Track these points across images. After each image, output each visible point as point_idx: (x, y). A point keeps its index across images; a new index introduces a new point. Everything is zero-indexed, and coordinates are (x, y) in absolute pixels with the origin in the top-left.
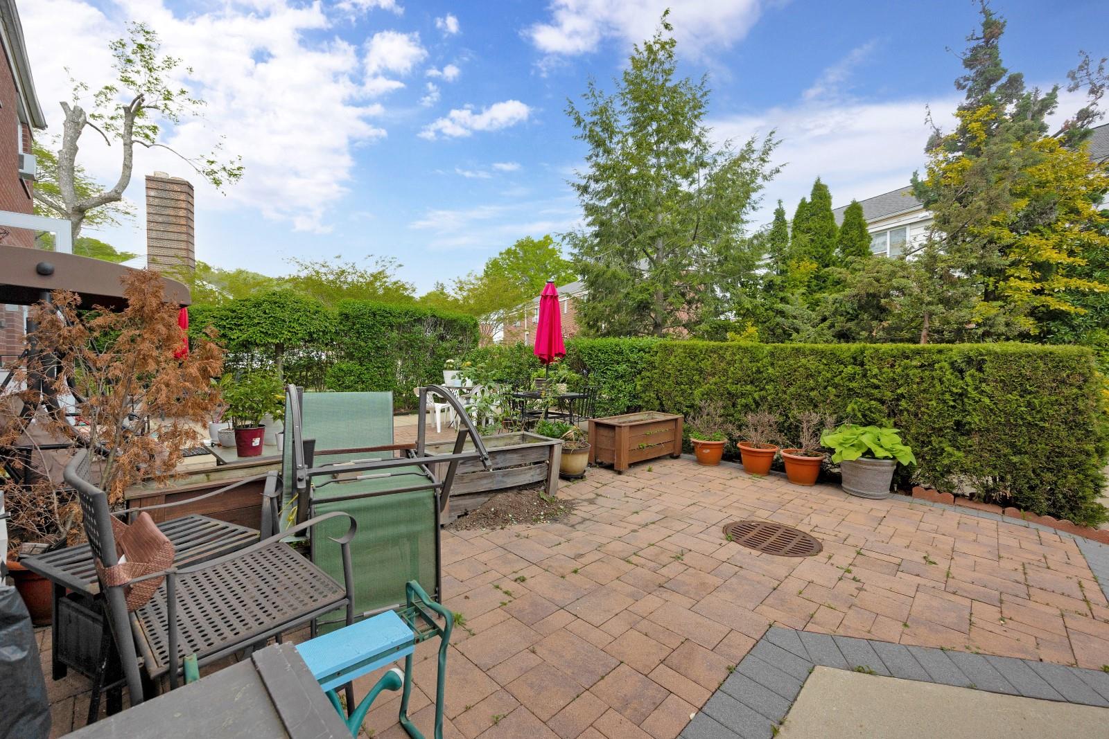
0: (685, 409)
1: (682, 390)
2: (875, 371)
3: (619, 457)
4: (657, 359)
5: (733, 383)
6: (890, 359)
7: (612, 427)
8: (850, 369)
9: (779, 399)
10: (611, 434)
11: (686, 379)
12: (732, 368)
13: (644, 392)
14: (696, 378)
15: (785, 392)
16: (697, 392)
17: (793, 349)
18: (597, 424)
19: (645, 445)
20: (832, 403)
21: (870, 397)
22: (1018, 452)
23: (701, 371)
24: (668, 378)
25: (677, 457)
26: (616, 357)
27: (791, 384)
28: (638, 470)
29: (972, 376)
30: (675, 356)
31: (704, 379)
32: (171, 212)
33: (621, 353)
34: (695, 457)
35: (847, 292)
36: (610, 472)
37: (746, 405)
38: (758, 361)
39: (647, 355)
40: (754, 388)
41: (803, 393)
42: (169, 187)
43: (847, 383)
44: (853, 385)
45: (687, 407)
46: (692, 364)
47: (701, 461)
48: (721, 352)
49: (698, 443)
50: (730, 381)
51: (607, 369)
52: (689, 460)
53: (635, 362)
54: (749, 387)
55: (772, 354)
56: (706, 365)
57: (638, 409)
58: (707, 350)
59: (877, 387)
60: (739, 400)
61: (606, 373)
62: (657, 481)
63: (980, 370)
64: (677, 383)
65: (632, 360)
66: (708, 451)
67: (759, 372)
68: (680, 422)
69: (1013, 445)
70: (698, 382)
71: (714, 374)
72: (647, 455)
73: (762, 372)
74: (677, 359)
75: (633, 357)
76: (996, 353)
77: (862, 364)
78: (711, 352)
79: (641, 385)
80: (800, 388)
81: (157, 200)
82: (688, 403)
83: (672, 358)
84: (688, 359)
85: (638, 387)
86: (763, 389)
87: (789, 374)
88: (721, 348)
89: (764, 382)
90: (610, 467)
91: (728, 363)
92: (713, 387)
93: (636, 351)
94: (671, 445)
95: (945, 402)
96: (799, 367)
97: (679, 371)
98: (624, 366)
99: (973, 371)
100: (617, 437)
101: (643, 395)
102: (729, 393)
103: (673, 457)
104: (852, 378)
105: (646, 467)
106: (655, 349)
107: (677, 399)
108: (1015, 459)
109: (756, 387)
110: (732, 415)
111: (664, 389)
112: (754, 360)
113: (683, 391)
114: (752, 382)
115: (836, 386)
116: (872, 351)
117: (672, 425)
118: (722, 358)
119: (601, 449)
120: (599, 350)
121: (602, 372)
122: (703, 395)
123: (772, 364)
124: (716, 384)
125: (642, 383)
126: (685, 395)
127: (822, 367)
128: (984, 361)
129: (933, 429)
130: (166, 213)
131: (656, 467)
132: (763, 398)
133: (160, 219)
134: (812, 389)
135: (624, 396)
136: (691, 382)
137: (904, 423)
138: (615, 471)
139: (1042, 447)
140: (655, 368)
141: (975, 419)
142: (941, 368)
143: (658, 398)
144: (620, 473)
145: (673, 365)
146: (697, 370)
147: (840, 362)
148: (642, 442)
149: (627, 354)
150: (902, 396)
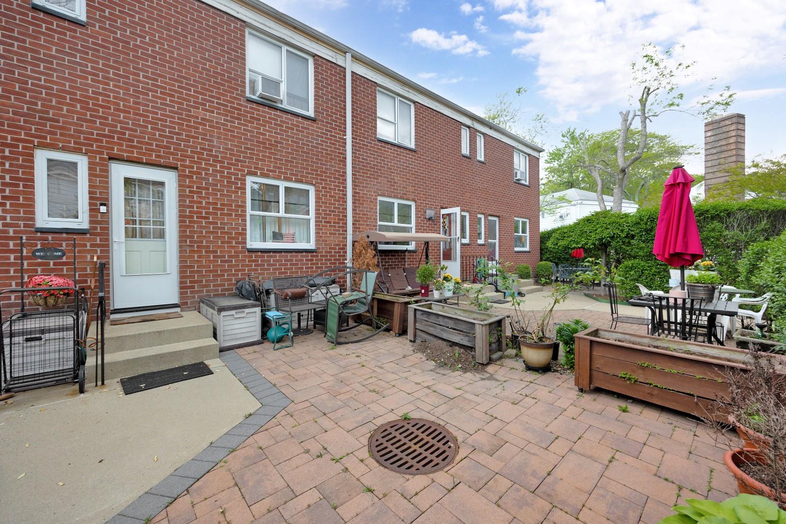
32: (723, 142)
42: (723, 123)
81: (712, 138)
130: (719, 145)
133: (715, 151)
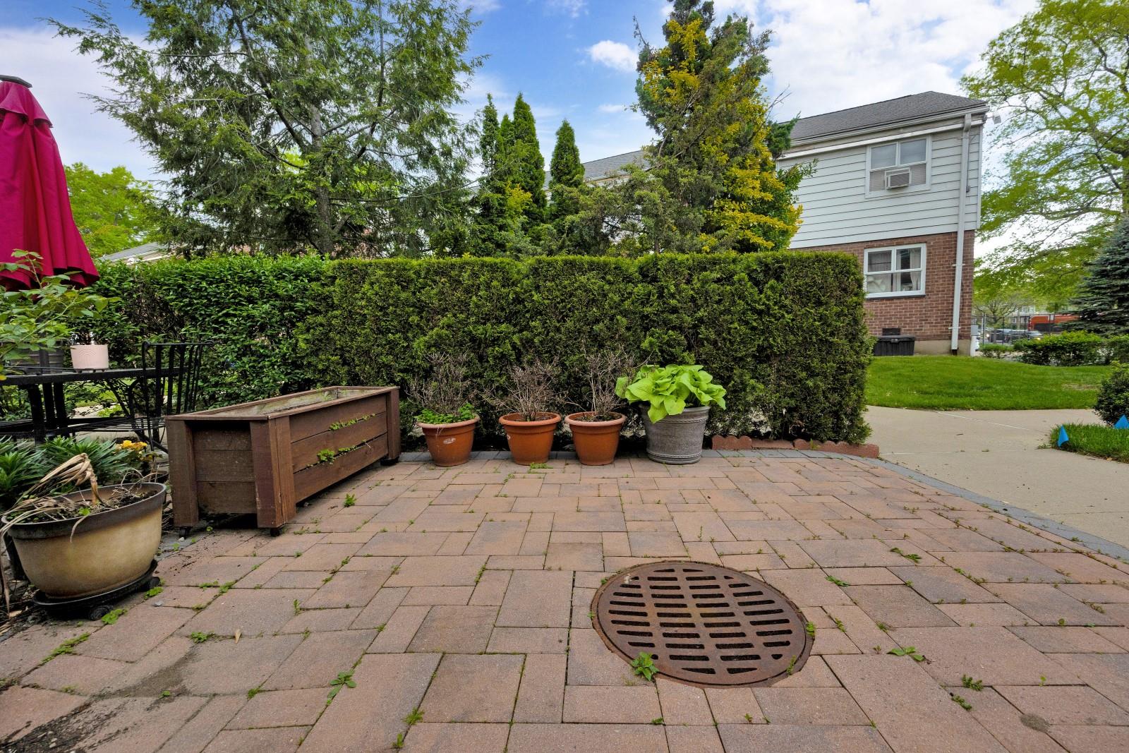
0: (398, 376)
1: (389, 342)
2: (673, 289)
3: (269, 496)
4: (335, 290)
5: (477, 322)
6: (687, 272)
7: (242, 427)
8: (640, 289)
9: (551, 341)
10: (239, 442)
11: (395, 323)
12: (474, 298)
13: (315, 353)
14: (414, 319)
15: (558, 330)
16: (419, 343)
17: (566, 263)
18: (196, 428)
19: (333, 453)
20: (623, 339)
21: (667, 325)
22: (812, 374)
23: (421, 308)
24: (362, 323)
25: (394, 462)
26: (244, 290)
27: (567, 316)
28: (321, 510)
29: (772, 288)
30: (372, 284)
31: (428, 321)
33: (257, 281)
34: (427, 454)
35: (582, 214)
36: (247, 535)
37: (503, 356)
38: (514, 284)
39: (314, 285)
40: (512, 329)
41: (584, 328)
43: (640, 308)
44: (648, 310)
45: (401, 371)
46: (403, 295)
47: (438, 461)
48: (453, 273)
49: (434, 430)
50: (473, 319)
51: (227, 315)
52: (416, 461)
53: (291, 298)
54: (503, 327)
55: (535, 271)
56: (430, 294)
57: (305, 386)
58: (428, 271)
59: (674, 310)
60: (489, 350)
61: (225, 323)
62: (373, 528)
63: (778, 278)
64: (380, 332)
65: (281, 292)
66: (453, 439)
67: (518, 300)
68: (395, 398)
69: (807, 368)
70: (418, 325)
71: (445, 310)
72: (338, 471)
73: (523, 300)
74: (376, 287)
75: (286, 287)
76: (792, 259)
77: (655, 279)
78: (436, 273)
79: (307, 341)
80: (579, 321)
82: (403, 365)
83: (366, 286)
84: (396, 287)
85: (302, 345)
86: (527, 328)
87: (563, 301)
88: (453, 266)
89: (528, 315)
90: (244, 523)
91: (467, 291)
92: (444, 331)
93: (289, 277)
94: (381, 443)
95: (747, 323)
96: (576, 290)
97: (382, 309)
98: (266, 307)
99: (772, 282)
100: (256, 449)
101: (313, 360)
102: (473, 339)
103: (387, 462)
104: (645, 301)
105: (341, 496)
106: (330, 273)
107: (384, 359)
108: (810, 383)
109: (515, 326)
110: (481, 376)
111: (355, 344)
112: (507, 282)
113: (392, 345)
114: (508, 320)
115: (625, 314)
116: (665, 262)
117: (380, 405)
118: (457, 282)
119: (212, 485)
120: (203, 278)
121: (216, 322)
122: (429, 348)
123: (537, 288)
124: (449, 326)
125: (309, 336)
126: (397, 350)
127: (607, 287)
128: (782, 268)
129: (735, 359)
131: (360, 491)
132: (528, 343)
134: (597, 321)
135: (273, 365)
136: (406, 327)
137: (704, 356)
138: (263, 529)
139: (831, 366)
140: (333, 307)
141: (778, 341)
142: (740, 281)
143: (345, 363)
144: (275, 532)
145: (369, 300)
146: (414, 305)
147: (628, 279)
148: (325, 447)
149: (271, 284)
150: (701, 320)
